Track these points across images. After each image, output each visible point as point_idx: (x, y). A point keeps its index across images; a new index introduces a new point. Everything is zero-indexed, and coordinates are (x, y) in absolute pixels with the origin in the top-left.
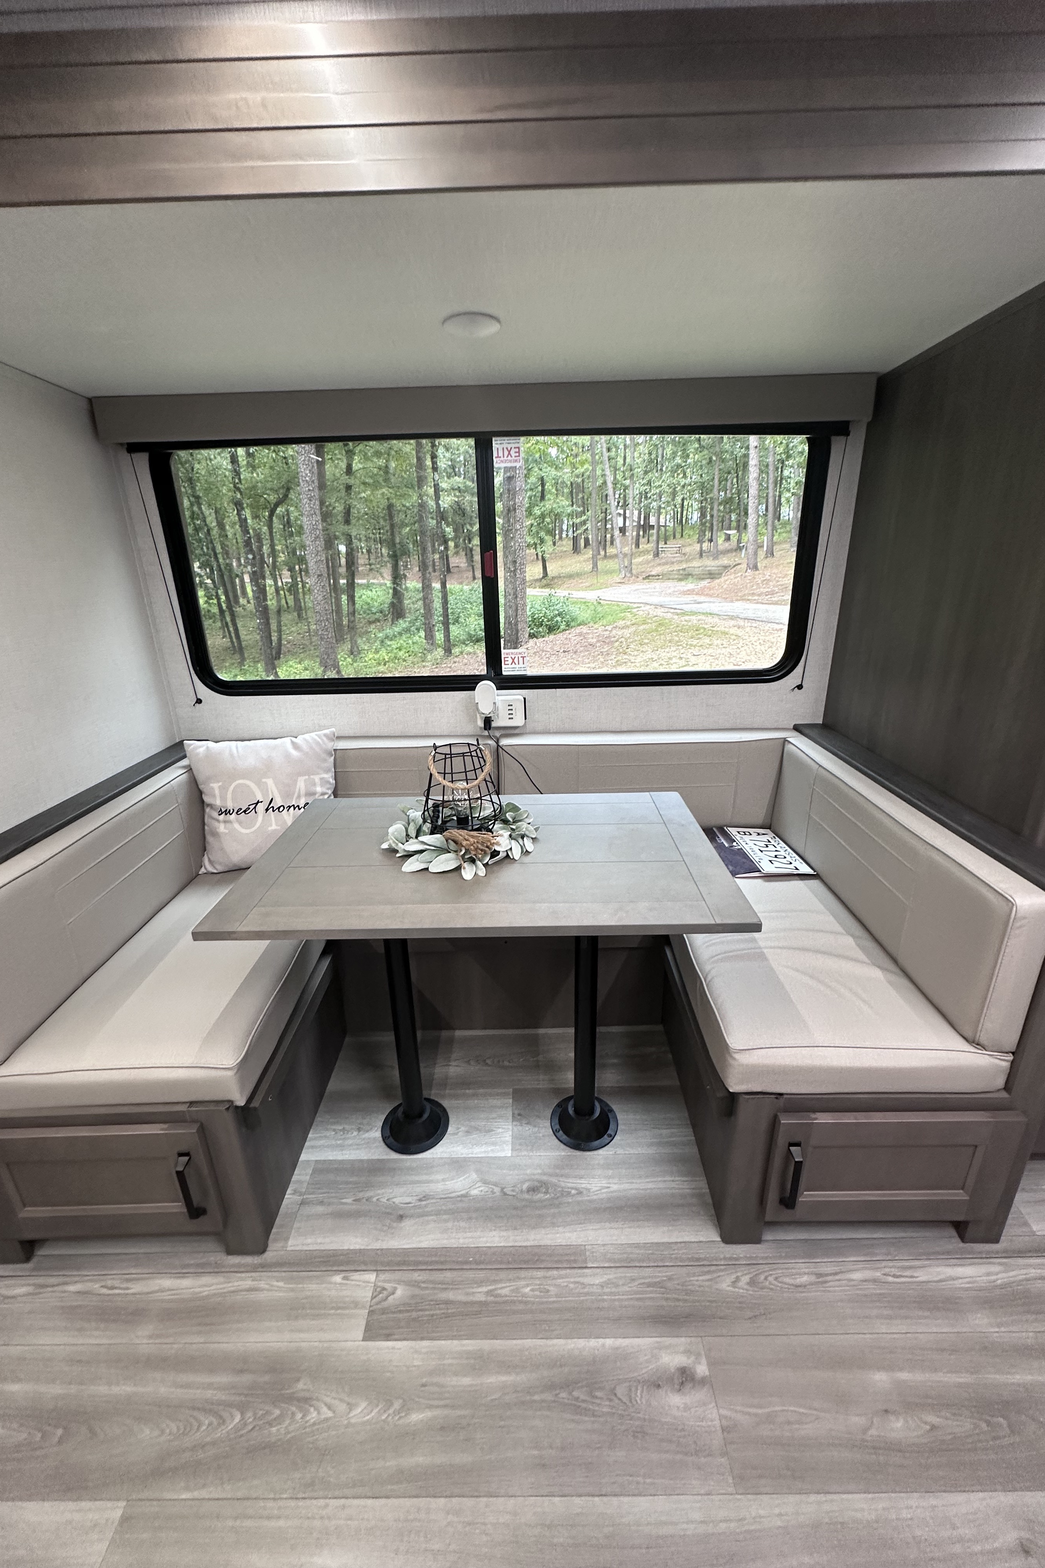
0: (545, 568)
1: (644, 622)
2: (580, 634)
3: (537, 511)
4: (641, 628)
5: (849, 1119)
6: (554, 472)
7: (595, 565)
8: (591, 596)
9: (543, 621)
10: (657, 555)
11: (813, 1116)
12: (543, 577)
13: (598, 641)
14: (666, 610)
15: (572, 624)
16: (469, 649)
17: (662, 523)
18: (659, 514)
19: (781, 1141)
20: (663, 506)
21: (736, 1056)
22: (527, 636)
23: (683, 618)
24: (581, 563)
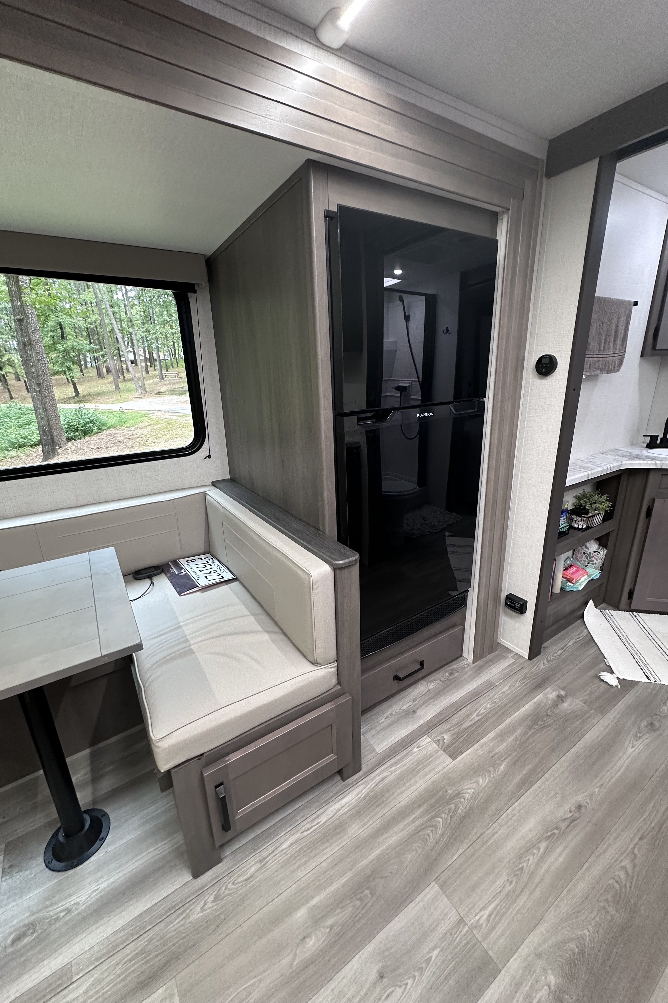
0: (75, 389)
1: (157, 423)
2: (110, 435)
3: (60, 347)
4: (156, 427)
5: (251, 748)
6: (69, 320)
7: (117, 386)
8: (115, 407)
9: (78, 427)
10: (162, 378)
11: (227, 759)
12: (76, 395)
13: (124, 438)
14: (173, 414)
15: (103, 428)
16: (13, 453)
17: (162, 357)
18: (158, 351)
19: (210, 788)
20: (160, 346)
21: (159, 744)
22: (64, 439)
23: (184, 419)
24: (106, 385)
